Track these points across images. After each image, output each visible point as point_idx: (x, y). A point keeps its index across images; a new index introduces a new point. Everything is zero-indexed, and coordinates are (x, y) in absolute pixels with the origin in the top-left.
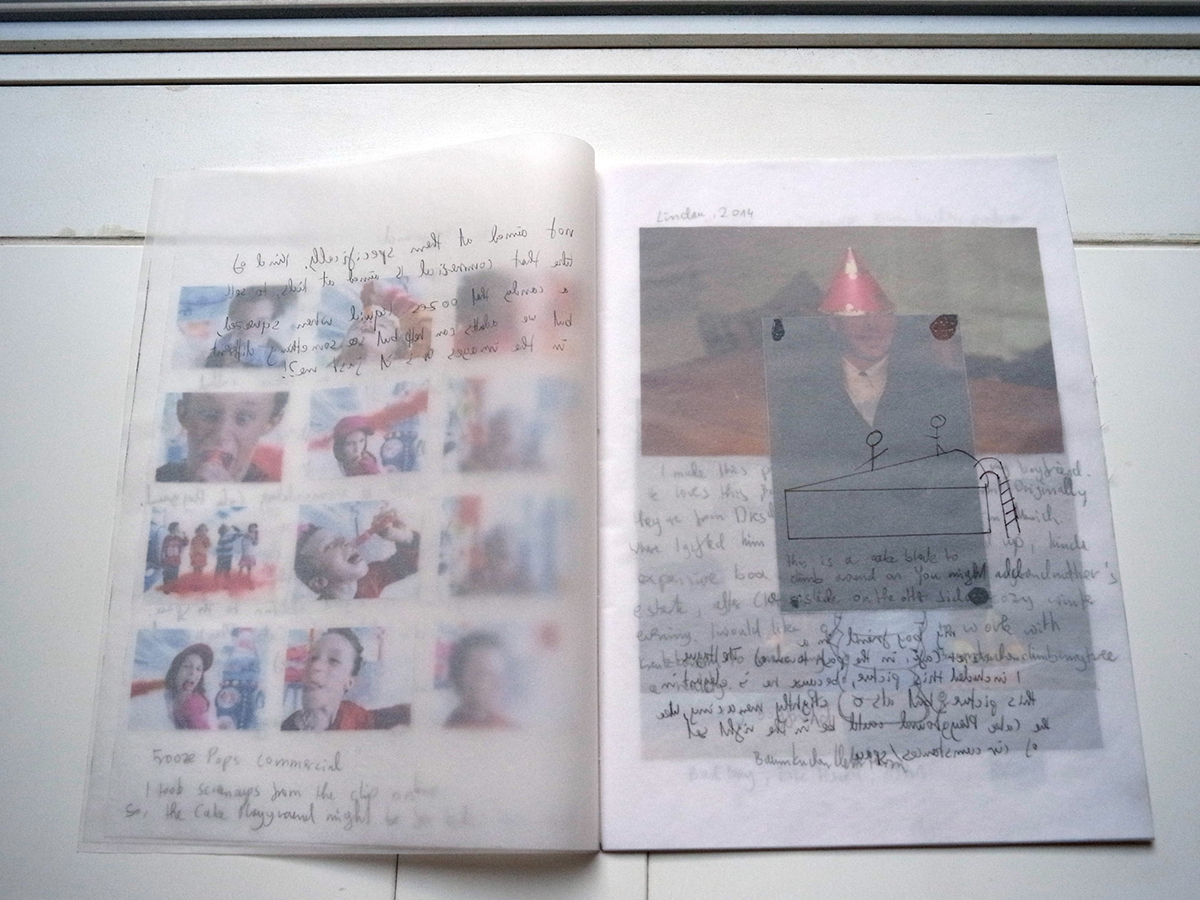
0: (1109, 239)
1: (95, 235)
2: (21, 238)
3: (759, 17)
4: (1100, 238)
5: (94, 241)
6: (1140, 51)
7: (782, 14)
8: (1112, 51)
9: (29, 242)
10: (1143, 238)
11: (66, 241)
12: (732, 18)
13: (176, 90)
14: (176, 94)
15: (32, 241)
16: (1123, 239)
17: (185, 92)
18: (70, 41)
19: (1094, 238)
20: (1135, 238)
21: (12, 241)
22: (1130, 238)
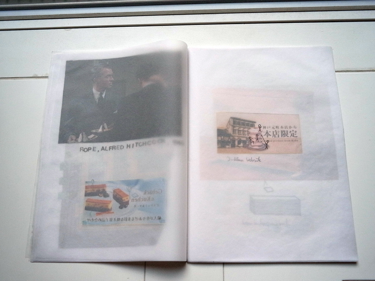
0: (362, 70)
1: (44, 76)
2: (21, 78)
3: (249, 3)
4: (358, 69)
5: (44, 78)
6: (369, 11)
7: (256, 2)
8: (360, 11)
9: (23, 79)
10: (372, 69)
11: (34, 78)
12: (241, 4)
13: (68, 30)
14: (67, 32)
15: (24, 78)
16: (365, 70)
17: (71, 31)
18: (34, 16)
19: (357, 70)
20: (369, 69)
21: (18, 79)
22: (368, 69)
